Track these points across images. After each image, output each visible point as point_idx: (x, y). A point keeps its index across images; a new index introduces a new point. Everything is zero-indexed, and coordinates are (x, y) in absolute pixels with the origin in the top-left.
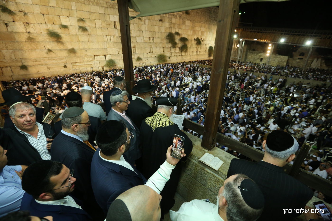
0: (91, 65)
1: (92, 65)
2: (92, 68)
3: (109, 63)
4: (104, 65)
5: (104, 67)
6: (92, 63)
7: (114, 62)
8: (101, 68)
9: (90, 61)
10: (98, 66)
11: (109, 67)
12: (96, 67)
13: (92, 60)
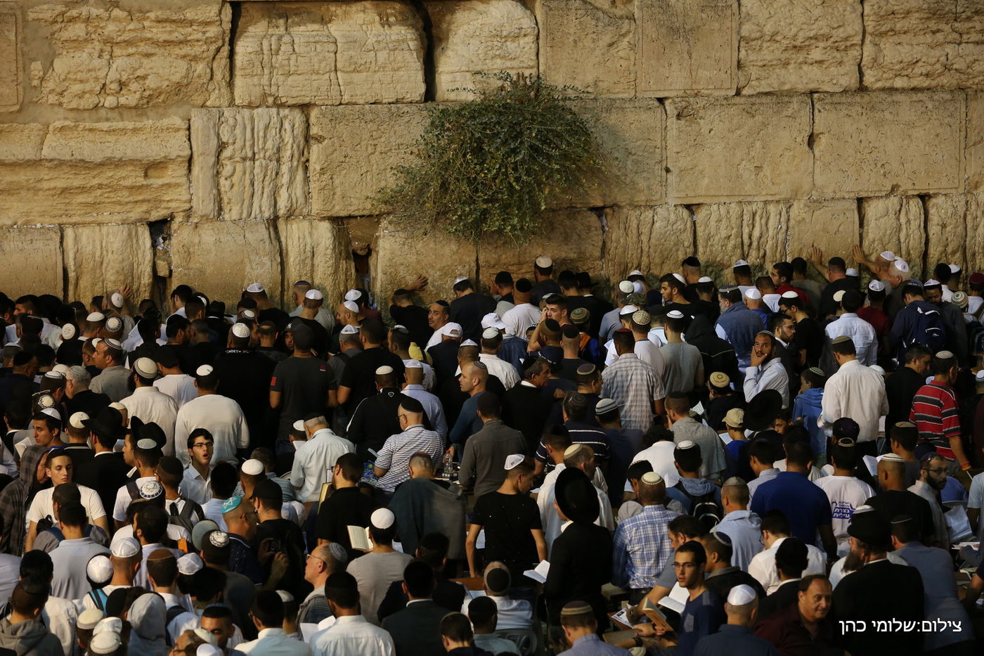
0: (151, 167)
1: (174, 174)
2: (159, 228)
3: (478, 151)
4: (391, 182)
5: (373, 219)
6: (176, 146)
7: (579, 129)
8: (324, 233)
9: (149, 104)
10: (262, 207)
11: (476, 230)
12: (232, 213)
13: (179, 92)
